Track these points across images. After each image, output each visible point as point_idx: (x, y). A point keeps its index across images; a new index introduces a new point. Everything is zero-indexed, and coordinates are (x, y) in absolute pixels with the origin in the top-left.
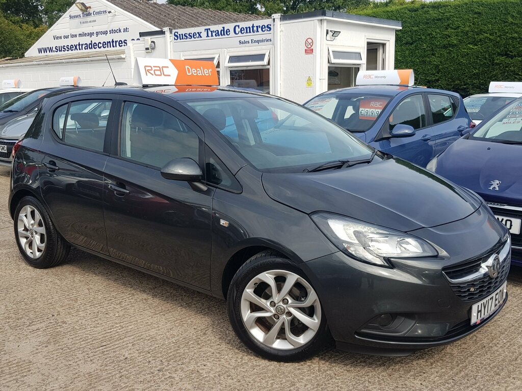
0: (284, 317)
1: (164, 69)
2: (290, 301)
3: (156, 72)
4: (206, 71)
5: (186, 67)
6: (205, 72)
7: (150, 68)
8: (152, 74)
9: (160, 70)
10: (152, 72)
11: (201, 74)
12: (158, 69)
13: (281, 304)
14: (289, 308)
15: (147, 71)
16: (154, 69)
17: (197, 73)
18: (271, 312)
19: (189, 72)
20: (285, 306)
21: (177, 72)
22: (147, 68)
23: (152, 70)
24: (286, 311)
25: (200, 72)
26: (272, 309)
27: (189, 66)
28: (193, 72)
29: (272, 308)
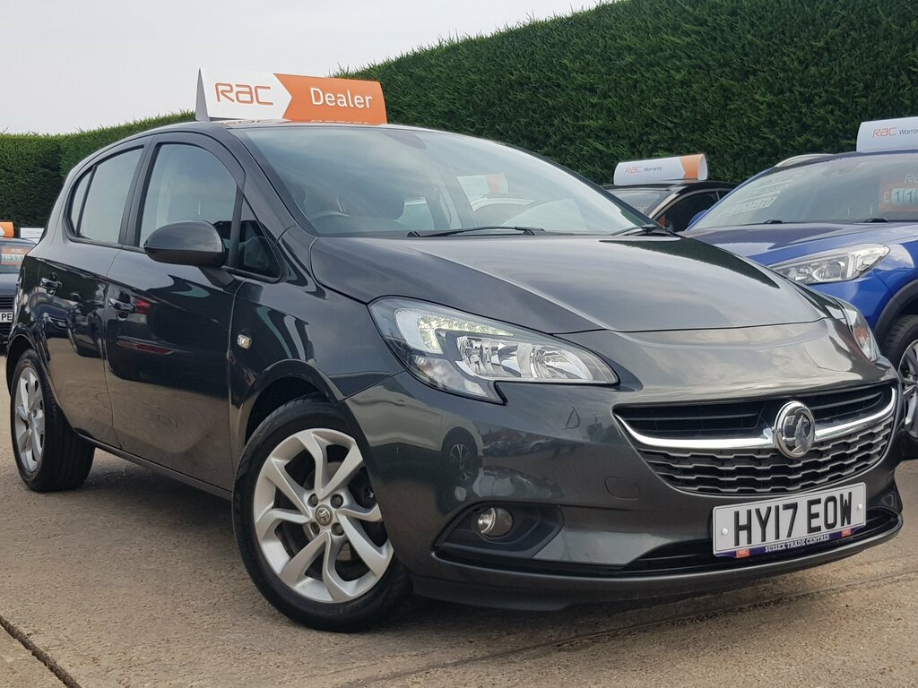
0: (327, 531)
1: (259, 90)
2: (346, 502)
3: (240, 95)
4: (358, 99)
5: (312, 89)
6: (356, 101)
7: (228, 88)
8: (233, 101)
9: (250, 93)
10: (233, 95)
11: (345, 104)
12: (248, 90)
13: (328, 503)
14: (339, 516)
15: (219, 94)
16: (236, 89)
17: (336, 101)
18: (307, 515)
19: (318, 99)
20: (333, 510)
21: (290, 97)
22: (221, 88)
23: (231, 91)
24: (334, 521)
25: (345, 100)
26: (310, 510)
27: (318, 88)
28: (327, 99)
29: (309, 507)
